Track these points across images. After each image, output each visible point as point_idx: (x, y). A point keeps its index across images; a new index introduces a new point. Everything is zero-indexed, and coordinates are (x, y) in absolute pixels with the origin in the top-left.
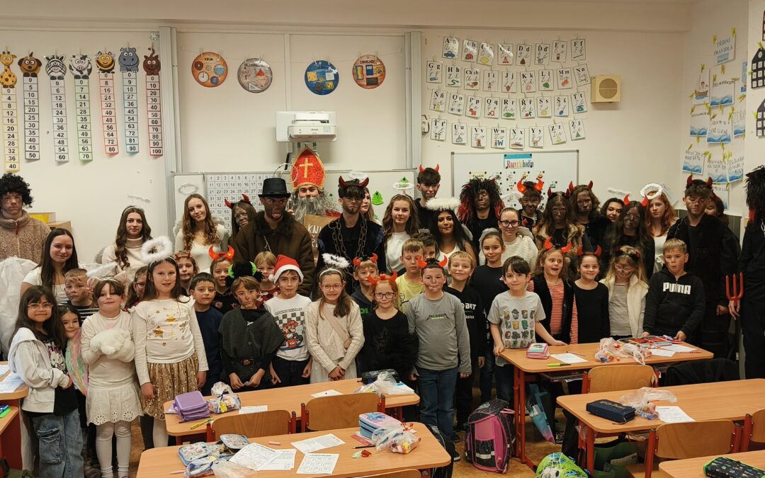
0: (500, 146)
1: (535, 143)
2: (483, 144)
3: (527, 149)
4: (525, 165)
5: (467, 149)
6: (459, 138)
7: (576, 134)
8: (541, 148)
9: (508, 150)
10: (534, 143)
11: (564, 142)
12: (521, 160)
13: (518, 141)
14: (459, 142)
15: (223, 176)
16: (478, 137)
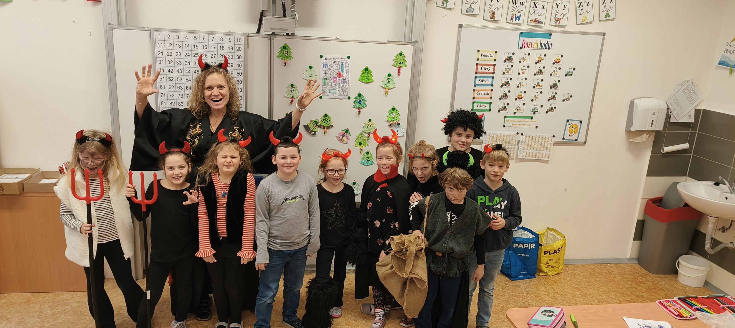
0: (517, 22)
1: (558, 20)
2: (497, 17)
3: (547, 27)
4: (542, 46)
5: (479, 21)
6: (471, 7)
7: (605, 14)
8: (563, 27)
9: (525, 27)
10: (556, 21)
11: (590, 23)
12: (539, 40)
13: (537, 17)
14: (470, 12)
15: (175, 34)
16: (492, 9)
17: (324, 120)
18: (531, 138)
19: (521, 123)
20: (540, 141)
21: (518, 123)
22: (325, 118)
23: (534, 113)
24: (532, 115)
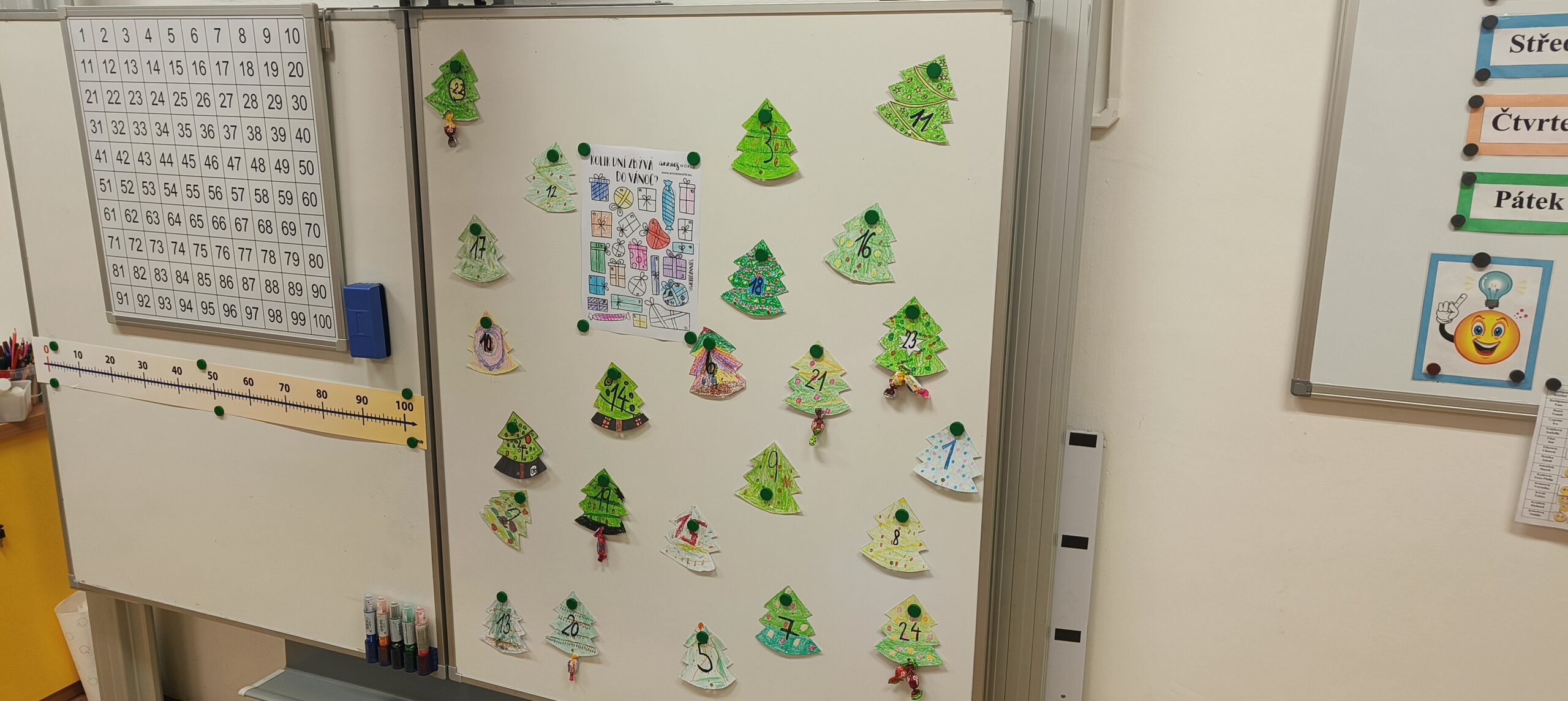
17: (612, 394)
22: (614, 385)
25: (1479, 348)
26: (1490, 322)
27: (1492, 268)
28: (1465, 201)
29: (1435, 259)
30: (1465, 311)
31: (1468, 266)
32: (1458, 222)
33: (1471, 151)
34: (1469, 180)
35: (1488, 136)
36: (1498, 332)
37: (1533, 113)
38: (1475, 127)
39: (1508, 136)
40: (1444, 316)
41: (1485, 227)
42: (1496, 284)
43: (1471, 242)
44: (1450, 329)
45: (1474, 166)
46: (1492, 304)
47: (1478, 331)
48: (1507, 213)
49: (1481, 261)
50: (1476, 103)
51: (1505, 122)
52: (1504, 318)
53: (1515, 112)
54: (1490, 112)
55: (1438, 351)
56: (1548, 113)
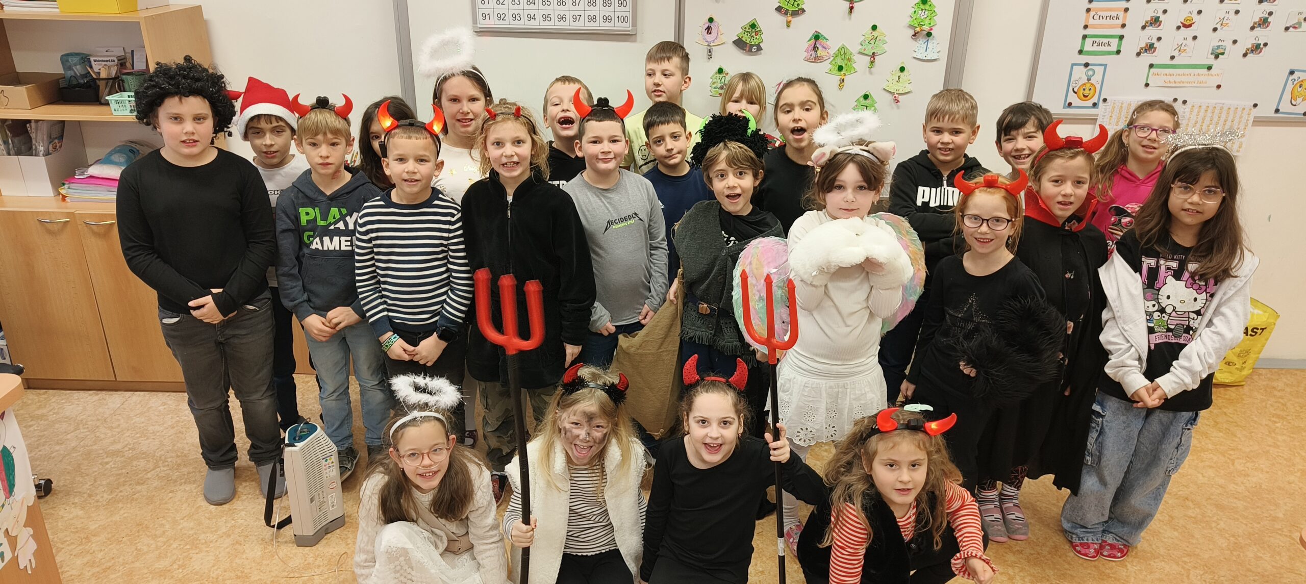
18: (1203, 111)
19: (1183, 78)
20: (1223, 116)
21: (1178, 79)
23: (1217, 57)
24: (1211, 60)
25: (1084, 96)
26: (1088, 86)
27: (1089, 67)
28: (1083, 45)
29: (1073, 65)
30: (1081, 83)
31: (1082, 67)
32: (1080, 52)
33: (1086, 27)
34: (1085, 37)
35: (1091, 22)
36: (1090, 90)
37: (1104, 14)
38: (1087, 19)
39: (1097, 22)
40: (1074, 85)
41: (1089, 53)
42: (1090, 73)
43: (1084, 59)
44: (1076, 90)
45: (1087, 32)
46: (1089, 80)
47: (1084, 90)
48: (1096, 48)
49: (1087, 65)
50: (1088, 10)
51: (1096, 17)
52: (1092, 84)
53: (1099, 13)
54: (1092, 13)
55: (1072, 98)
56: (1108, 14)
